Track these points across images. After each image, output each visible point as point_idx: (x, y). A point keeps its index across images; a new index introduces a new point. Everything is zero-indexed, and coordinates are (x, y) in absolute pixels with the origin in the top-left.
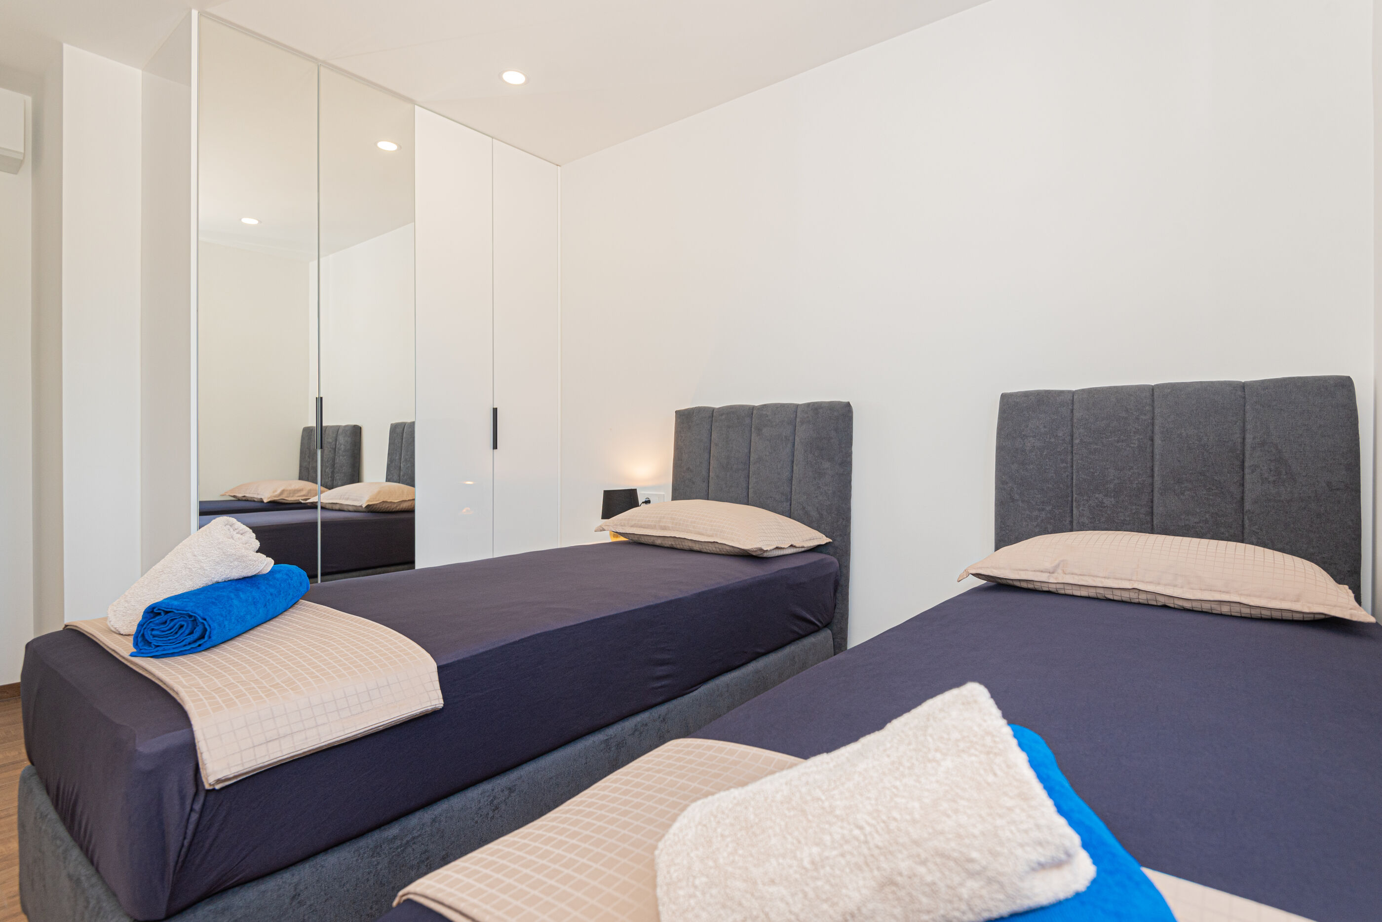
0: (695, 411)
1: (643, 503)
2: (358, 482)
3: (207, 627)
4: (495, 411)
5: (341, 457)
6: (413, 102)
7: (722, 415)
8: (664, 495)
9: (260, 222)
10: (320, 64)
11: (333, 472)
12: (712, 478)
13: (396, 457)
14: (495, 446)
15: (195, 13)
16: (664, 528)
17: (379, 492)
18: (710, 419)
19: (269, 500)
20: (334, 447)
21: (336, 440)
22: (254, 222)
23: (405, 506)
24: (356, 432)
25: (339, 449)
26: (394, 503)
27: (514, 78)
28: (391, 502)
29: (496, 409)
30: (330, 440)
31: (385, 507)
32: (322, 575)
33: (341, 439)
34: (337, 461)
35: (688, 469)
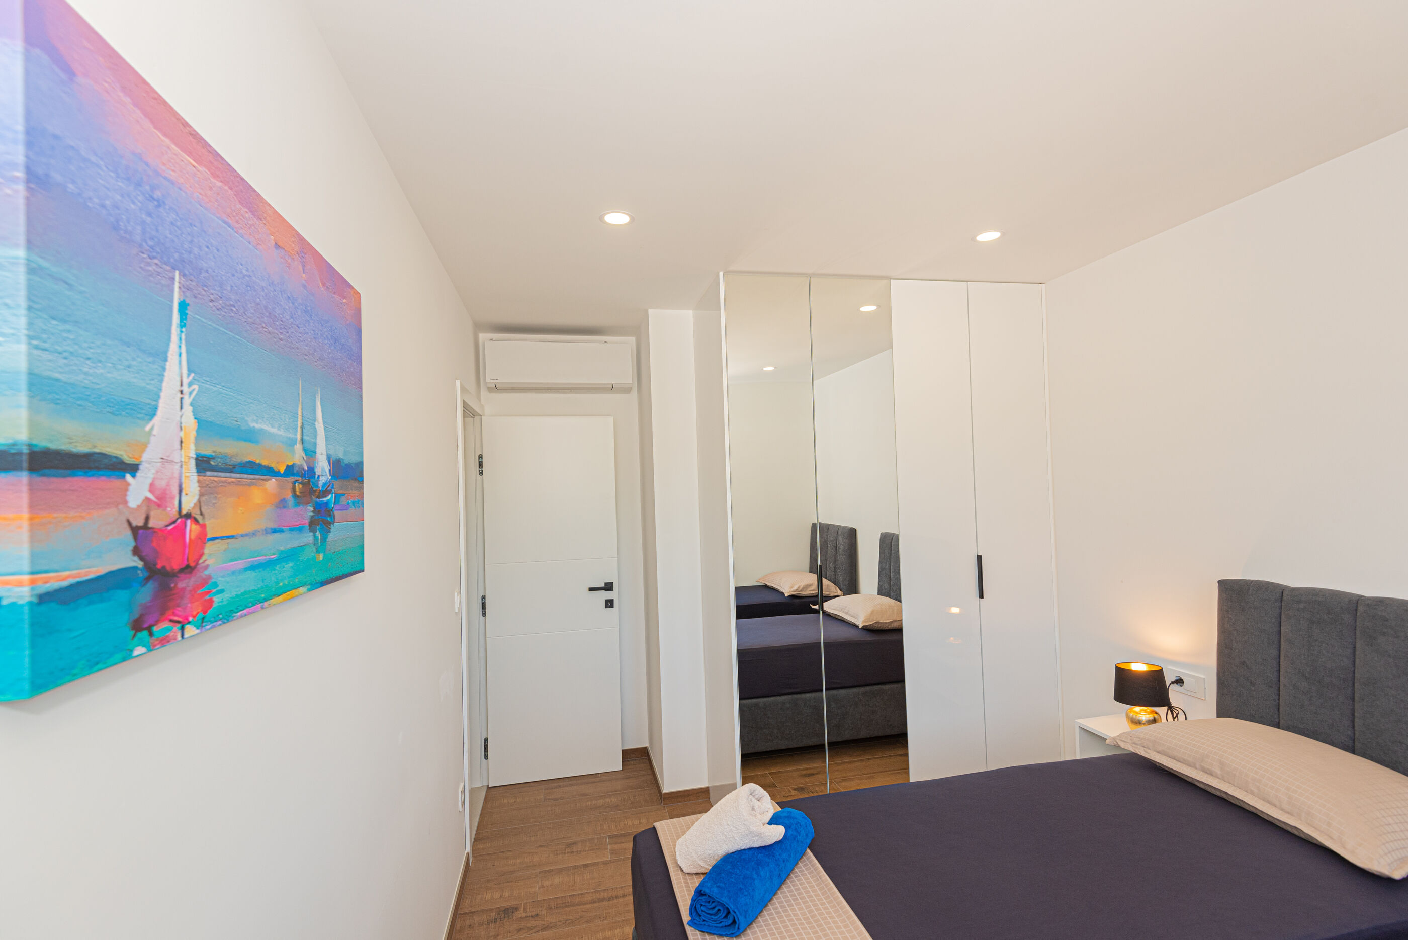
0: (1251, 589)
1: (1173, 683)
2: (856, 593)
3: (736, 919)
4: (979, 558)
5: (841, 556)
6: (889, 278)
7: (1299, 602)
8: (1204, 679)
9: (775, 368)
10: (809, 276)
11: (835, 568)
12: (1285, 685)
13: (886, 566)
14: (981, 595)
15: (721, 274)
16: (1210, 773)
17: (872, 612)
18: (1278, 604)
19: (789, 595)
20: (835, 545)
21: (837, 540)
22: (772, 368)
23: (895, 625)
24: (852, 534)
25: (839, 548)
26: (886, 623)
27: (989, 236)
28: (883, 623)
29: (981, 556)
30: (832, 539)
31: (877, 627)
32: (827, 689)
33: (841, 540)
34: (838, 558)
35: (1244, 663)
